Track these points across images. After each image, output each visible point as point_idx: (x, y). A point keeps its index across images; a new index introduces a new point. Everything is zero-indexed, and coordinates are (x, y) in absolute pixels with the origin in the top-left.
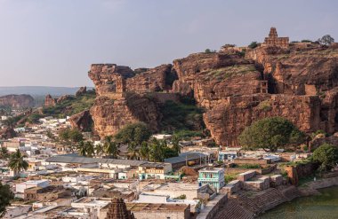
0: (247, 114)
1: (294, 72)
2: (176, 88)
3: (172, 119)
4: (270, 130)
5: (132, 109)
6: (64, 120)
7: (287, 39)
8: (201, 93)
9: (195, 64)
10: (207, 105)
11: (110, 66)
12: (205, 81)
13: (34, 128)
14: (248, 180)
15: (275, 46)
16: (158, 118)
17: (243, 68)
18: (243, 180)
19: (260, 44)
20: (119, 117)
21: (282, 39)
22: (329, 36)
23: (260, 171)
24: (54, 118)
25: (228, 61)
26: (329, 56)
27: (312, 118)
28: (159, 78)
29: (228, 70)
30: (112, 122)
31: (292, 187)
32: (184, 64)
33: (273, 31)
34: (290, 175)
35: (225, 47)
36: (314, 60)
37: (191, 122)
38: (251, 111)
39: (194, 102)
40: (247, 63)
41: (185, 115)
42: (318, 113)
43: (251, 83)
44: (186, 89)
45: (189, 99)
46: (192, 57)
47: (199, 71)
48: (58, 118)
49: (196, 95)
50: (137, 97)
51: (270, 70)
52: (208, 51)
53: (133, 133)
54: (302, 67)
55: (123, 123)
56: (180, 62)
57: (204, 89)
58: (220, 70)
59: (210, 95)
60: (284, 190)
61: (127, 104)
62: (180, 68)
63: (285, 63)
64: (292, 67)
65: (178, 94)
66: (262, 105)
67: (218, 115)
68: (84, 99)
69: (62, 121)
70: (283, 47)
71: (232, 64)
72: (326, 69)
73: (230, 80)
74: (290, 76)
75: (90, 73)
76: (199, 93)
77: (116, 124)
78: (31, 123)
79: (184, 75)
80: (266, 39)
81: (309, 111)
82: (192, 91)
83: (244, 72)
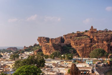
0: (89, 49)
1: (100, 38)
2: (66, 42)
3: (65, 51)
4: (99, 52)
5: (54, 48)
6: (31, 52)
7: (96, 29)
8: (73, 44)
9: (70, 36)
10: (75, 47)
11: (44, 37)
12: (74, 40)
13: (23, 54)
14: (98, 64)
15: (93, 31)
16: (61, 51)
17: (85, 37)
18: (97, 64)
19: (88, 31)
20: (50, 50)
21: (94, 29)
22: (107, 29)
23: (101, 62)
24: (28, 52)
25: (80, 35)
26: (109, 33)
27: (108, 50)
28: (59, 40)
29: (81, 37)
30: (48, 51)
31: (110, 67)
32: (67, 36)
33: (92, 27)
34: (109, 63)
35: (77, 32)
36: (105, 34)
37: (71, 52)
38: (90, 48)
39: (71, 46)
40: (85, 36)
41: (69, 50)
42: (109, 48)
43: (88, 41)
44: (68, 43)
45: (69, 46)
46: (69, 34)
47: (71, 38)
48: (29, 52)
49: (71, 44)
50: (55, 44)
51: (92, 37)
52: (73, 33)
53: (56, 54)
54: (102, 36)
55: (52, 52)
56: (66, 36)
57: (74, 42)
58: (78, 37)
59: (76, 44)
60: (108, 67)
61: (53, 46)
62: (66, 37)
63: (97, 35)
64: (99, 36)
65: (66, 44)
66: (93, 46)
67: (81, 49)
68: (36, 47)
69: (30, 52)
70: (95, 31)
71: (81, 36)
72: (109, 37)
73: (82, 40)
74: (99, 39)
75: (38, 40)
76: (72, 44)
77: (50, 52)
78: (22, 53)
79: (67, 39)
80: (90, 29)
81: (107, 47)
82: (70, 43)
83: (85, 38)
